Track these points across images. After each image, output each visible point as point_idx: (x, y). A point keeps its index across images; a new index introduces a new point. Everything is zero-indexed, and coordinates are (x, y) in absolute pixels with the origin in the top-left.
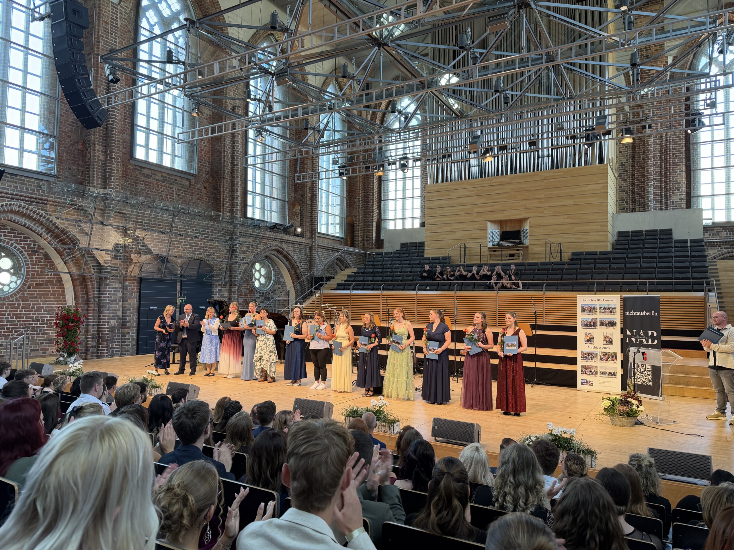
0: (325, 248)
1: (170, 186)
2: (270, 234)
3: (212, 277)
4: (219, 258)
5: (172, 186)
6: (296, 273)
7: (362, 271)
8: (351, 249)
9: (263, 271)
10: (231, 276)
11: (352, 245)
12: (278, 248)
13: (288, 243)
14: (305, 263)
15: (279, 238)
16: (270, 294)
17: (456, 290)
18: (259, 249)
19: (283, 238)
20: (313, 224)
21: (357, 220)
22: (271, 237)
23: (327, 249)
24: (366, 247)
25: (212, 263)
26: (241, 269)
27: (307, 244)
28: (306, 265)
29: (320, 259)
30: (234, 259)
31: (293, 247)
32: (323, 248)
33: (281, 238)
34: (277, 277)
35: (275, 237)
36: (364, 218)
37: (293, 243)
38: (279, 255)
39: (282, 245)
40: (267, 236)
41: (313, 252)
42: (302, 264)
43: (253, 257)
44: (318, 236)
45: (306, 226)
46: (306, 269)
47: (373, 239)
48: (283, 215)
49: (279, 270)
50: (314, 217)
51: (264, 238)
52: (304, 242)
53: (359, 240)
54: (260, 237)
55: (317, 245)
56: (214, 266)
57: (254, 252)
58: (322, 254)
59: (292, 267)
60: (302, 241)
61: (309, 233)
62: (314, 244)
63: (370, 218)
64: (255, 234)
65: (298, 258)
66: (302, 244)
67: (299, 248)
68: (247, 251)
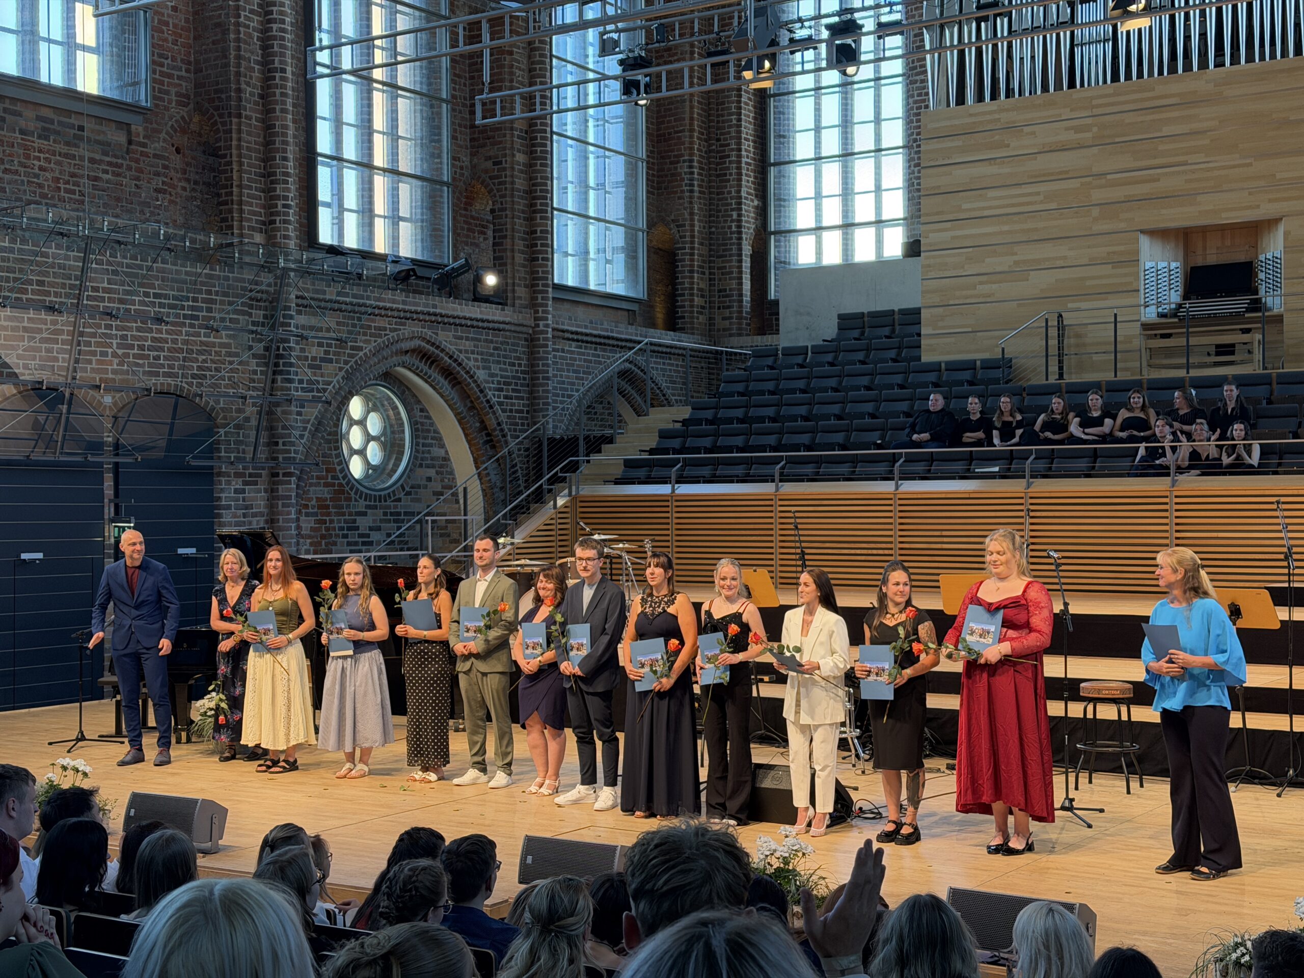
0: (580, 339)
1: (65, 149)
2: (395, 299)
3: (212, 450)
4: (234, 385)
5: (73, 151)
6: (484, 427)
7: (709, 414)
8: (668, 339)
9: (374, 424)
10: (272, 443)
11: (672, 324)
12: (423, 344)
13: (456, 325)
14: (514, 390)
15: (426, 310)
16: (399, 500)
17: (1032, 477)
18: (360, 349)
19: (438, 311)
20: (537, 259)
21: (685, 237)
22: (401, 306)
23: (587, 342)
24: (719, 330)
25: (212, 403)
26: (303, 421)
27: (518, 329)
28: (517, 398)
29: (561, 376)
30: (282, 389)
31: (473, 339)
32: (573, 340)
33: (432, 310)
34: (421, 441)
35: (413, 308)
36: (710, 227)
37: (473, 326)
38: (426, 368)
39: (437, 334)
40: (388, 305)
41: (539, 352)
42: (506, 397)
43: (343, 378)
44: (554, 298)
45: (513, 264)
46: (517, 411)
47: (741, 301)
48: (434, 230)
49: (429, 418)
50: (539, 234)
51: (377, 311)
52: (507, 319)
53: (692, 306)
54: (363, 309)
55: (554, 329)
56: (218, 414)
57: (346, 363)
58: (571, 359)
59: (473, 408)
60: (501, 319)
61: (523, 289)
62: (541, 328)
63: (730, 227)
64: (348, 300)
65: (492, 375)
66: (502, 326)
67: (492, 342)
68: (323, 360)
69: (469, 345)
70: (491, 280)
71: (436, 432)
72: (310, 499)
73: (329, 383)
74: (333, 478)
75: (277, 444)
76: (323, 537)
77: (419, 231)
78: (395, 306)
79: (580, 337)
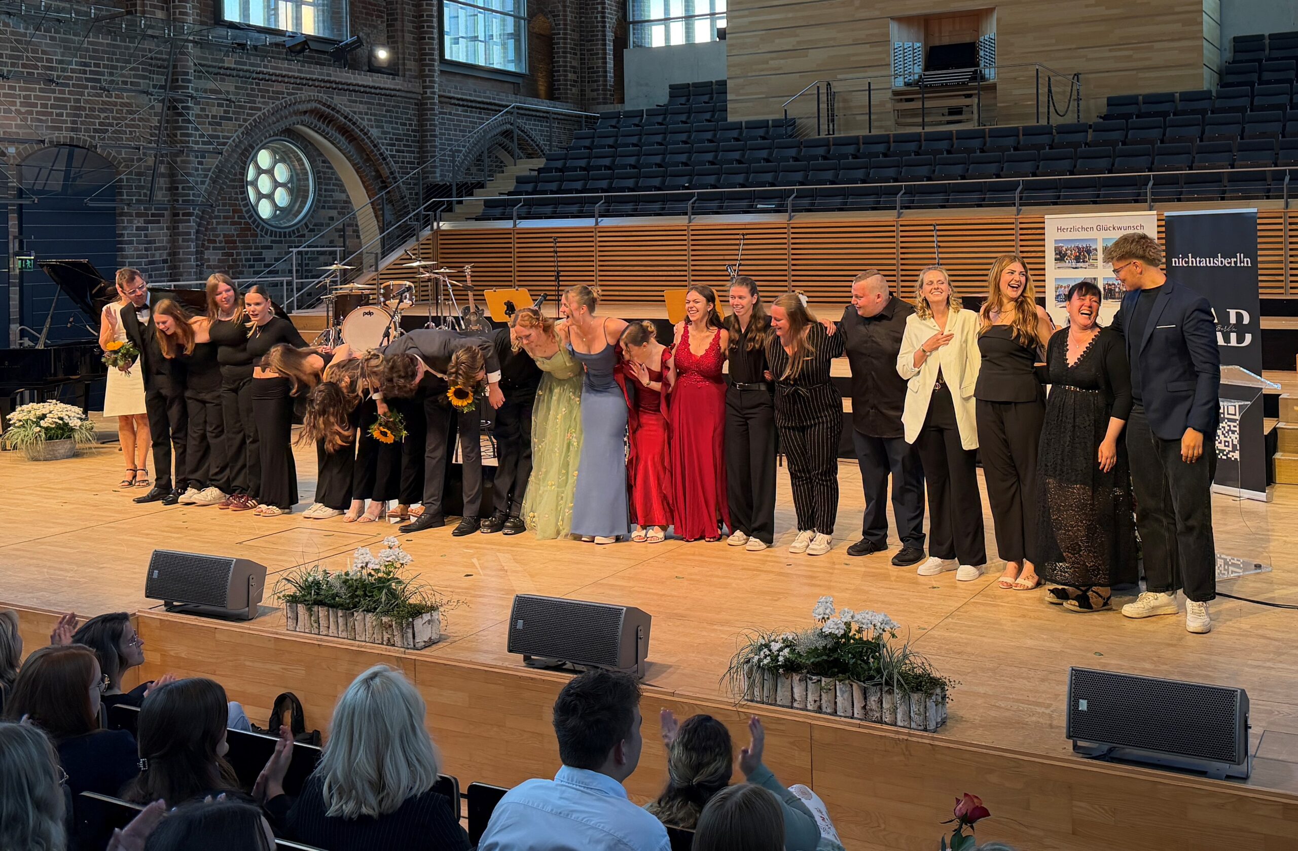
0: (467, 105)
2: (293, 68)
3: (112, 194)
4: (136, 139)
6: (379, 176)
7: (559, 164)
9: (282, 173)
10: (173, 189)
11: (552, 95)
12: (319, 106)
13: (350, 91)
14: (405, 146)
15: (320, 78)
16: (303, 236)
17: (793, 211)
18: (259, 109)
19: (332, 79)
20: (424, 38)
21: (559, 24)
22: (296, 74)
23: (472, 107)
24: (589, 99)
25: (113, 153)
26: (204, 170)
27: (409, 95)
28: (408, 152)
29: (449, 135)
30: (182, 142)
31: (366, 103)
32: (459, 105)
33: (326, 78)
34: (324, 187)
35: (308, 76)
36: (581, 18)
37: (366, 93)
38: (324, 127)
39: (332, 98)
40: (284, 73)
41: (427, 115)
42: (397, 151)
43: (243, 133)
44: (441, 71)
45: (403, 42)
46: (408, 163)
47: (606, 76)
48: (334, 13)
49: (331, 168)
50: (425, 18)
51: (274, 78)
52: (398, 87)
53: (566, 80)
54: (261, 76)
55: (440, 96)
56: (120, 163)
57: (245, 120)
58: (458, 121)
59: (368, 159)
60: (392, 87)
61: (413, 63)
62: (429, 94)
63: (596, 18)
64: (245, 68)
65: (384, 133)
66: (393, 93)
67: (384, 105)
68: (222, 118)
69: (362, 108)
70: (382, 54)
71: (338, 179)
72: (218, 236)
73: (229, 138)
74: (239, 217)
75: (177, 188)
76: (230, 267)
77: (320, 13)
78: (290, 74)
79: (465, 103)
